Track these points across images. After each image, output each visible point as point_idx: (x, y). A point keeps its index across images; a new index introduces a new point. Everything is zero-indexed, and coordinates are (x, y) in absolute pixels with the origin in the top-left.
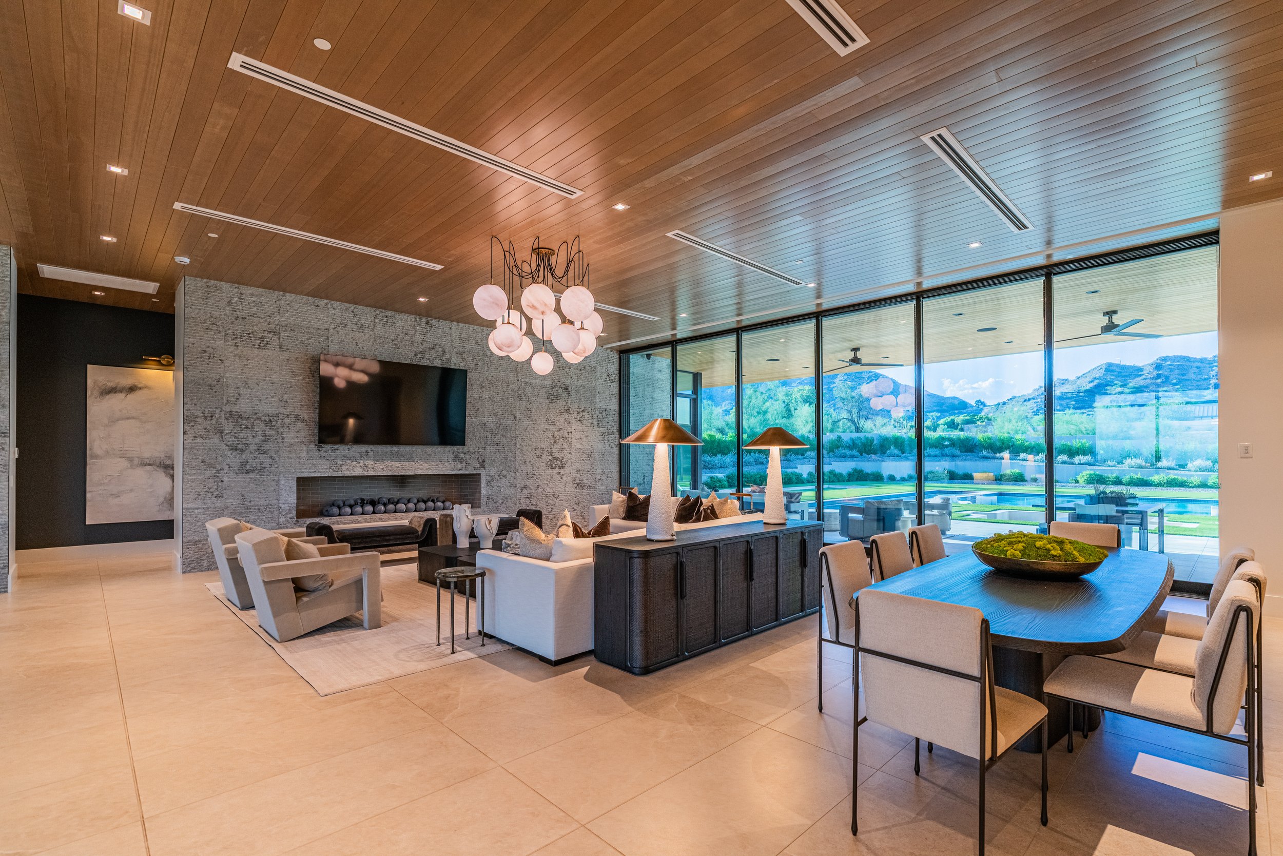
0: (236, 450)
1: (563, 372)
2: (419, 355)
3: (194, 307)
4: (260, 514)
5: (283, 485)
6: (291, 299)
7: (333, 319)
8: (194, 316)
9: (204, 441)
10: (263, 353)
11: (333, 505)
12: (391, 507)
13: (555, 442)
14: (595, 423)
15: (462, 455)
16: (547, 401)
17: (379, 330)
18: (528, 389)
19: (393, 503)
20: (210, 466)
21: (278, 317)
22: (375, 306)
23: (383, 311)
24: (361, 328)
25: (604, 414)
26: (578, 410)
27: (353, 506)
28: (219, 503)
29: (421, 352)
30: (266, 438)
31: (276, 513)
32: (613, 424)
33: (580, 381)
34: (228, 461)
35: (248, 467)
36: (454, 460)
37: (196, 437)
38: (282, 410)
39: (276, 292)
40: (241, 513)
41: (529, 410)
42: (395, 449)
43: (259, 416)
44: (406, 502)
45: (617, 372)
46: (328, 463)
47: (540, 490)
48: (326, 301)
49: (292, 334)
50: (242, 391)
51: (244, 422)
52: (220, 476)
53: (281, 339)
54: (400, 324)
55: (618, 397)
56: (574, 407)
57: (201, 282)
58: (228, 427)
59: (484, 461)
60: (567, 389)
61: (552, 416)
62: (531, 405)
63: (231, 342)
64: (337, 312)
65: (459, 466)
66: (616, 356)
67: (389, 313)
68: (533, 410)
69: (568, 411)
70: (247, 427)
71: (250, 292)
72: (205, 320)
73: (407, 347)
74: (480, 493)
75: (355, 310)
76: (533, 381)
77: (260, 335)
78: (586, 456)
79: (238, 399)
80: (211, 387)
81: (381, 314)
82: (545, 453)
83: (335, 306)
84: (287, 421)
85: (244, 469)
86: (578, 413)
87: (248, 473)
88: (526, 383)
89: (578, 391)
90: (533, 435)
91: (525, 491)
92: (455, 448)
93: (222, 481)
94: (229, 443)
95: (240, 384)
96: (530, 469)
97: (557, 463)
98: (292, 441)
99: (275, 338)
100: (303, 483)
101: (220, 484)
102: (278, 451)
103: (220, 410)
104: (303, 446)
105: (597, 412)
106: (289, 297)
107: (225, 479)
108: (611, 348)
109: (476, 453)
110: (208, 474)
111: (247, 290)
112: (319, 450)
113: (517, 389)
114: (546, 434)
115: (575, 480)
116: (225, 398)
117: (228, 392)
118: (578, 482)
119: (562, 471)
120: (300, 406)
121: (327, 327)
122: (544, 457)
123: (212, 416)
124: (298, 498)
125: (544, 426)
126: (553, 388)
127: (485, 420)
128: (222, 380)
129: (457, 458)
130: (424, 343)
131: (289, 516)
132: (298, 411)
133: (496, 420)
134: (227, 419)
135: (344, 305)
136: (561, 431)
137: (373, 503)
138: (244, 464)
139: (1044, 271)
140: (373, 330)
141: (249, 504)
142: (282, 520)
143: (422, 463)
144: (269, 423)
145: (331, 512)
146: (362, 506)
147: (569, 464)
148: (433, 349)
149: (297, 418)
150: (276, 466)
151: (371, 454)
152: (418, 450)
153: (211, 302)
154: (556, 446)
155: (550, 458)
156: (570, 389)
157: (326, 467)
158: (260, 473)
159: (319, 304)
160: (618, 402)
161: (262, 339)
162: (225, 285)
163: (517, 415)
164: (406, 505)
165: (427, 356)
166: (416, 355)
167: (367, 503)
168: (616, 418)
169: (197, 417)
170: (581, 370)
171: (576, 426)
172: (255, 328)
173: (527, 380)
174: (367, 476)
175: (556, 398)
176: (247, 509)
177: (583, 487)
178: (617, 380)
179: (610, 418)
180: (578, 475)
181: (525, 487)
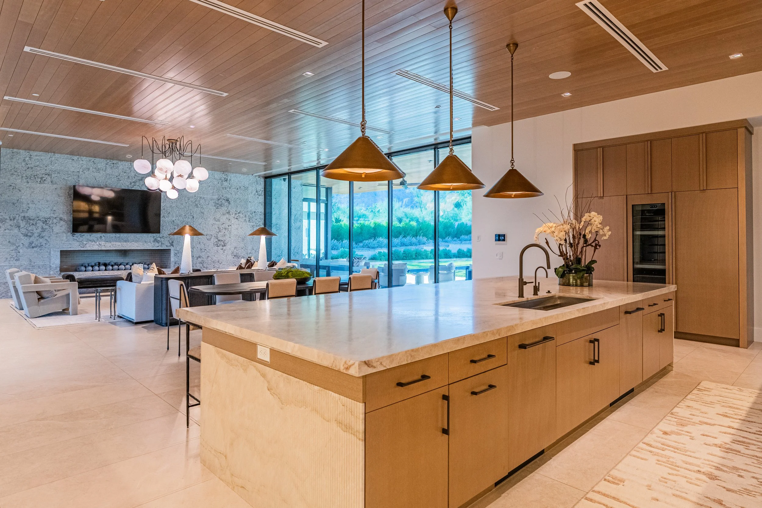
0: (27, 236)
1: (225, 190)
2: (133, 184)
3: (5, 163)
4: (39, 269)
5: (53, 254)
6: (58, 157)
7: (82, 166)
8: (5, 168)
9: (10, 232)
10: (42, 185)
11: (82, 265)
12: (116, 267)
13: (220, 231)
14: (247, 220)
15: (159, 239)
16: (215, 208)
17: (109, 171)
18: (202, 201)
19: (117, 265)
20: (13, 244)
21: (51, 167)
22: (106, 158)
23: (111, 160)
24: (98, 170)
25: (254, 214)
26: (236, 212)
27: (94, 266)
28: (17, 263)
29: (134, 182)
30: (43, 230)
31: (48, 269)
32: (260, 220)
33: (237, 195)
34: (22, 242)
35: (33, 245)
36: (154, 241)
37: (5, 230)
38: (52, 215)
39: (50, 154)
40: (29, 269)
41: (202, 213)
42: (118, 235)
43: (40, 218)
44: (125, 264)
45: (263, 189)
46: (78, 243)
47: (209, 259)
48: (77, 157)
49: (58, 175)
50: (30, 205)
51: (31, 221)
52: (18, 249)
53: (52, 178)
54: (121, 167)
55: (263, 204)
56: (233, 211)
57: (9, 151)
58: (22, 224)
59: (173, 242)
60: (228, 200)
61: (218, 216)
62: (204, 210)
63: (25, 180)
64: (84, 162)
65: (157, 244)
66: (262, 180)
67: (115, 162)
68: (205, 213)
69: (229, 213)
70: (33, 224)
71: (36, 154)
72: (11, 170)
73: (126, 179)
74: (170, 260)
75: (95, 161)
76: (205, 196)
77: (41, 176)
78: (241, 239)
79: (28, 210)
80: (14, 204)
81: (110, 162)
82: (213, 237)
83: (83, 159)
84: (55, 221)
85: (31, 246)
86: (236, 214)
87: (33, 248)
88: (201, 198)
89: (235, 201)
90: (205, 227)
91: (199, 259)
92: (154, 235)
93: (19, 252)
94: (23, 233)
95: (29, 202)
96: (202, 246)
97: (221, 243)
98: (58, 232)
99: (49, 178)
100: (64, 254)
101: (18, 254)
102: (50, 237)
103: (18, 215)
104: (64, 234)
105: (249, 214)
106: (57, 155)
107: (21, 251)
108: (259, 175)
109: (168, 238)
110: (12, 248)
111: (34, 153)
112: (73, 236)
113: (194, 201)
114: (213, 226)
115: (233, 253)
116: (21, 209)
117: (22, 206)
118: (235, 254)
119: (224, 248)
120: (62, 213)
121: (78, 170)
122: (212, 240)
123: (14, 219)
124: (61, 262)
125: (212, 222)
126: (219, 200)
127: (174, 219)
128: (20, 200)
129: (155, 240)
130: (136, 177)
131: (55, 271)
132: (61, 216)
133: (181, 219)
134: (23, 220)
135: (88, 159)
136: (224, 225)
137: (105, 265)
138: (31, 243)
139: (433, 147)
140: (105, 171)
141: (34, 264)
142: (51, 273)
143: (134, 243)
144: (45, 222)
145: (80, 269)
146: (99, 267)
147: (229, 243)
148: (141, 180)
149: (61, 219)
150: (49, 244)
151: (103, 238)
152: (131, 236)
153: (14, 160)
154: (220, 233)
155: (216, 240)
156: (230, 200)
157: (77, 245)
158: (40, 248)
159: (74, 158)
160: (264, 207)
161: (42, 178)
162: (22, 151)
163: (195, 216)
164: (125, 266)
165: (137, 184)
166: (130, 184)
167: (102, 265)
168: (263, 217)
169: (6, 219)
170: (237, 189)
171: (233, 221)
172: (38, 173)
173: (201, 196)
174: (101, 250)
175: (221, 205)
176: (33, 267)
177: (238, 258)
178: (263, 194)
179: (258, 217)
180: (235, 250)
181: (200, 257)
